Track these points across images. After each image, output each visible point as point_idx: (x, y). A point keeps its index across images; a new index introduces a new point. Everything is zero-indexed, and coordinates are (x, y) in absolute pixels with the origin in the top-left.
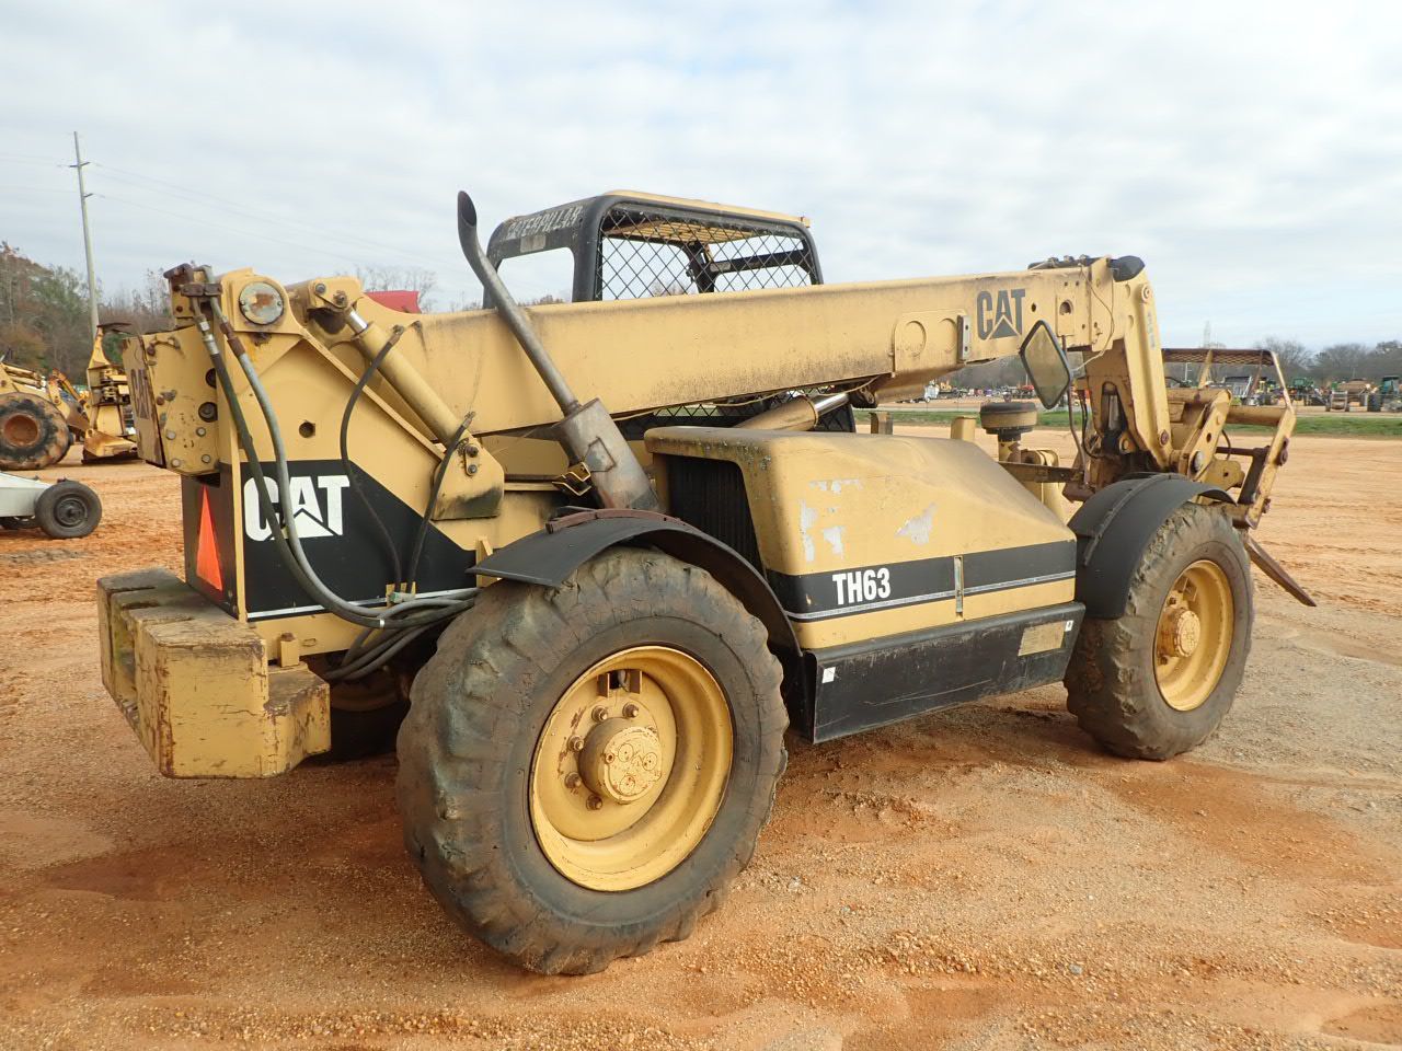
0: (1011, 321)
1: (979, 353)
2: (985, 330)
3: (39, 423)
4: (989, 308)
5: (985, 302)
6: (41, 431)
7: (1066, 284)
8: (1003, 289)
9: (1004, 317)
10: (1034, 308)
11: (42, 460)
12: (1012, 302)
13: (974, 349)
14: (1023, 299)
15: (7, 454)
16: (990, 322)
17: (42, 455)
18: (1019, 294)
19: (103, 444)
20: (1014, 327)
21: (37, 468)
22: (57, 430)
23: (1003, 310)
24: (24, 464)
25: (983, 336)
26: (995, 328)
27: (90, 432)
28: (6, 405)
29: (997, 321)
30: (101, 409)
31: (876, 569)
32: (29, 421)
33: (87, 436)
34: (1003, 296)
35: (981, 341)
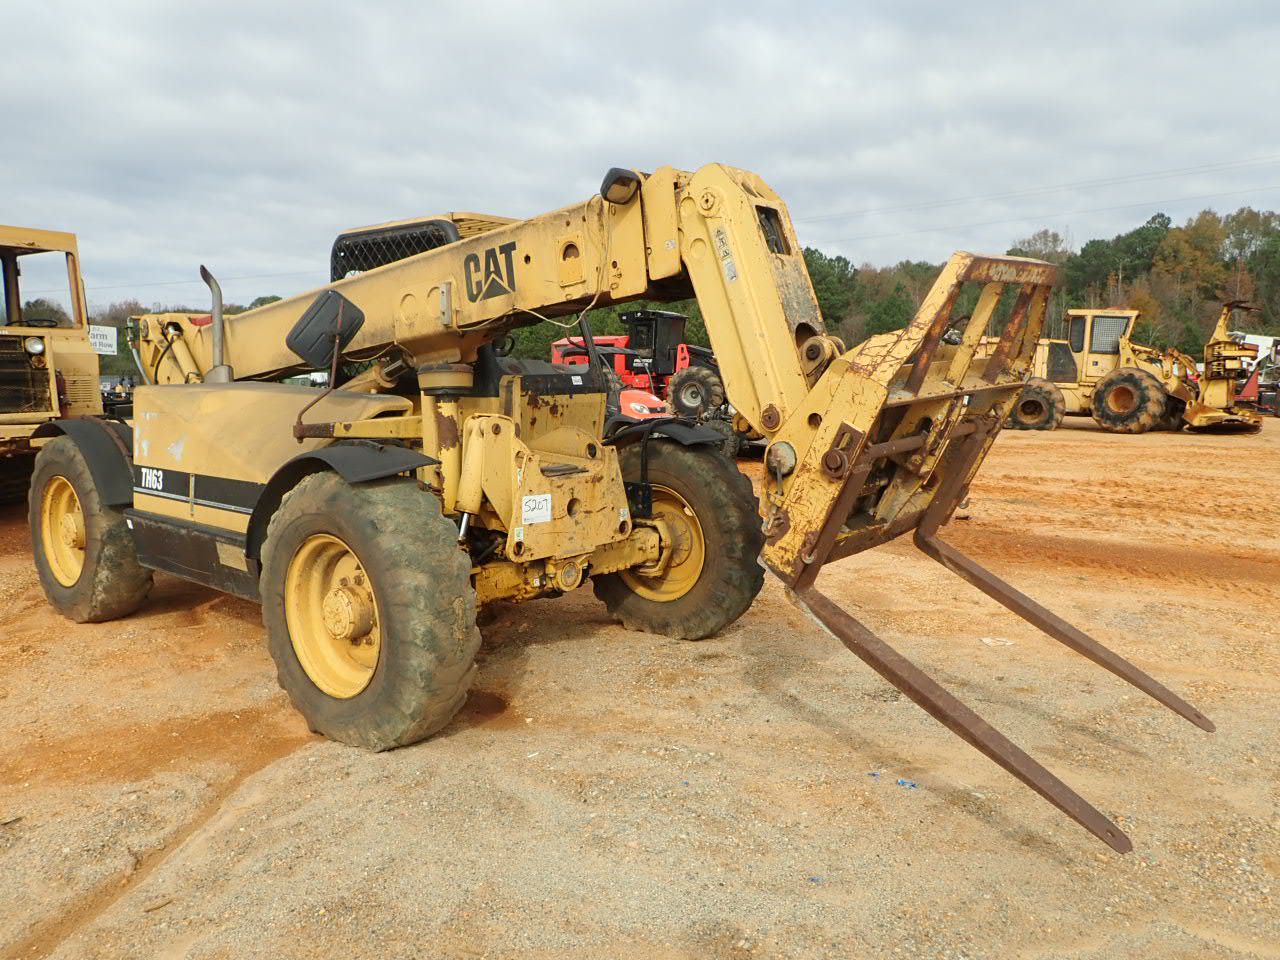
0: (502, 279)
1: (470, 317)
2: (475, 293)
3: (1136, 394)
4: (477, 269)
5: (472, 264)
6: (1136, 400)
7: (568, 224)
8: (489, 248)
9: (493, 275)
10: (527, 259)
11: (1133, 426)
12: (501, 258)
13: (466, 313)
14: (513, 253)
15: (1107, 419)
16: (479, 284)
17: (1133, 421)
18: (508, 249)
19: (1200, 415)
20: (505, 284)
21: (1130, 432)
22: (1149, 400)
23: (492, 269)
24: (1119, 428)
25: (473, 298)
26: (484, 289)
27: (1191, 403)
28: (1114, 378)
29: (486, 282)
30: (1211, 383)
31: (158, 470)
32: (1129, 392)
33: (1188, 407)
34: (491, 254)
35: (471, 303)
